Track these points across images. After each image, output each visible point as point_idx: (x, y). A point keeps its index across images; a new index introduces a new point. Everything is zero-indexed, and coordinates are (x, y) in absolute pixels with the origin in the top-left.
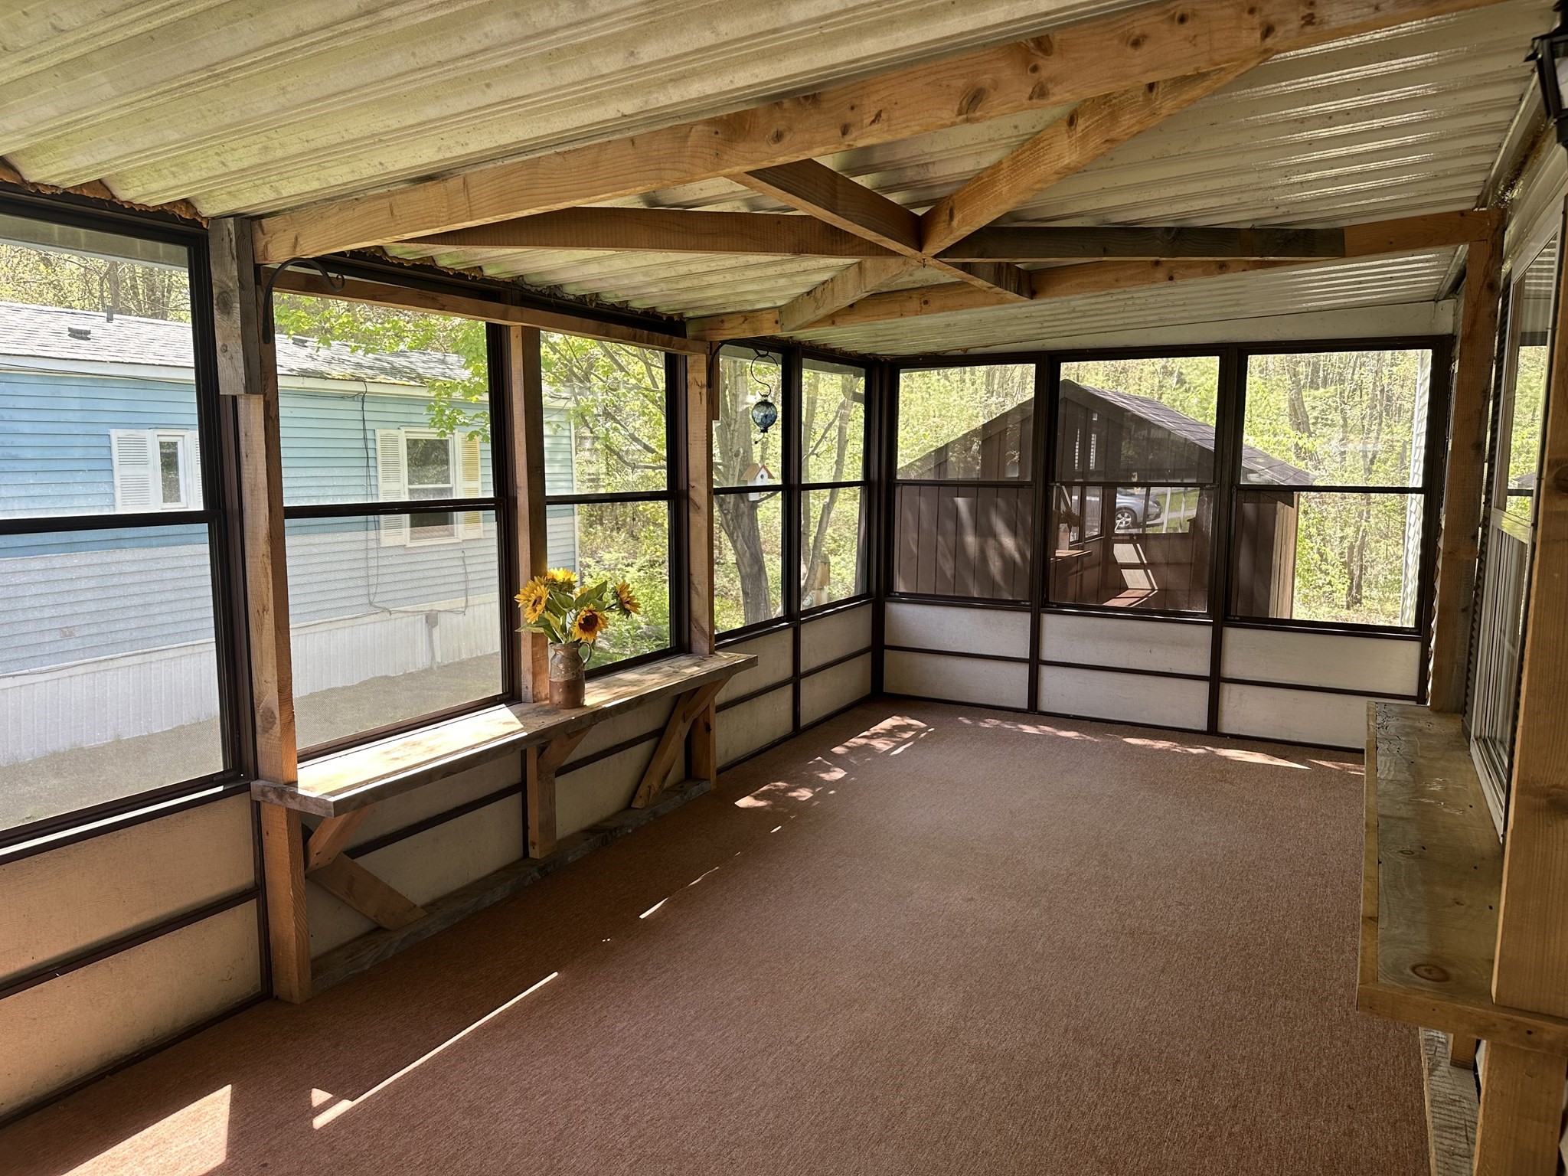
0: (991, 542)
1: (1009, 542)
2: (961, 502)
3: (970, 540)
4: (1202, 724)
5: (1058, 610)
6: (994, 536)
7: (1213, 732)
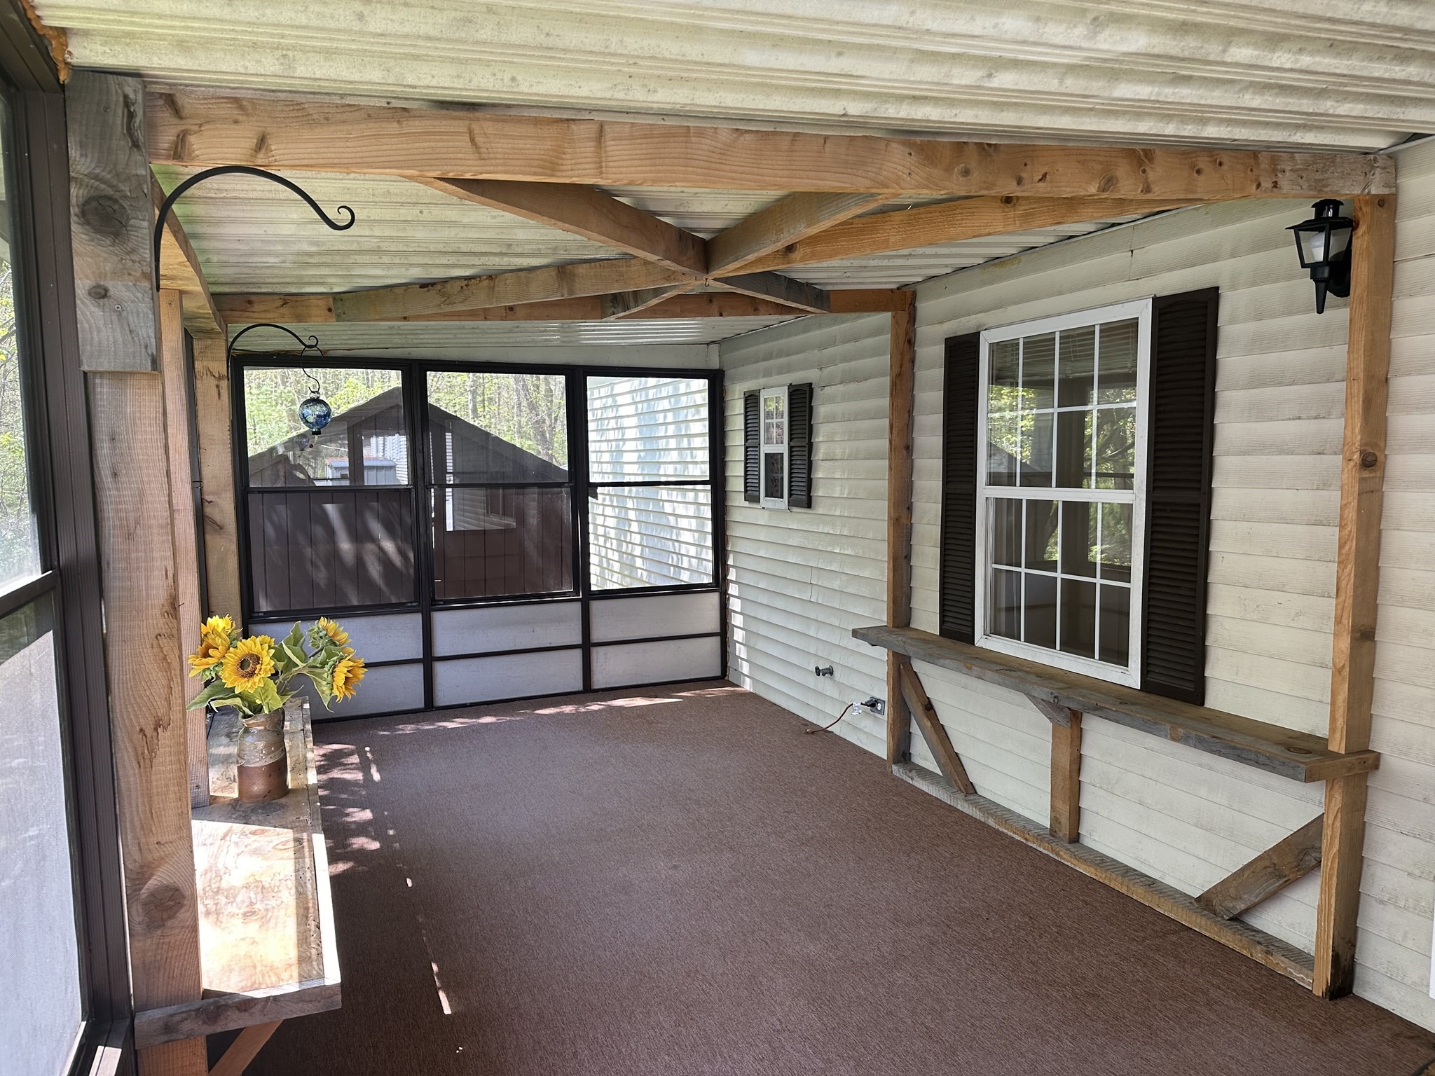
0: (370, 547)
1: (389, 546)
2: (330, 508)
3: (345, 546)
4: (579, 686)
5: (447, 606)
6: (374, 540)
7: (588, 691)
